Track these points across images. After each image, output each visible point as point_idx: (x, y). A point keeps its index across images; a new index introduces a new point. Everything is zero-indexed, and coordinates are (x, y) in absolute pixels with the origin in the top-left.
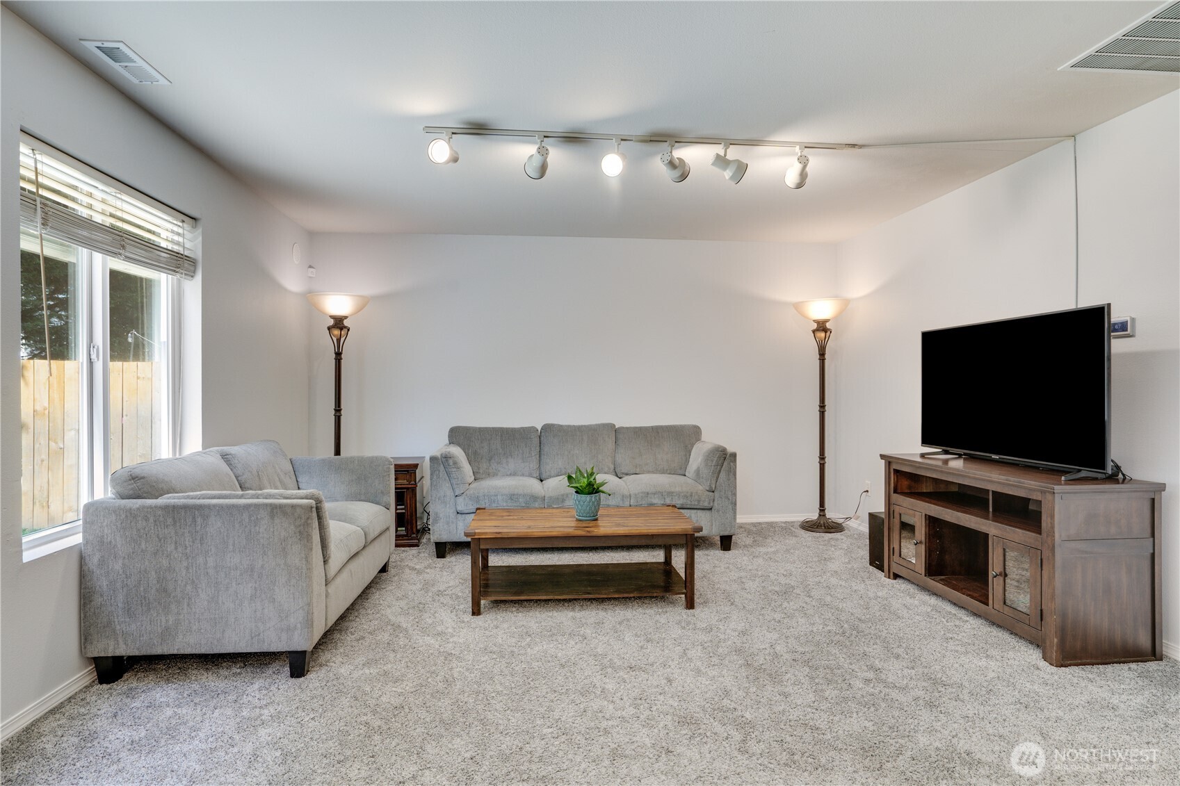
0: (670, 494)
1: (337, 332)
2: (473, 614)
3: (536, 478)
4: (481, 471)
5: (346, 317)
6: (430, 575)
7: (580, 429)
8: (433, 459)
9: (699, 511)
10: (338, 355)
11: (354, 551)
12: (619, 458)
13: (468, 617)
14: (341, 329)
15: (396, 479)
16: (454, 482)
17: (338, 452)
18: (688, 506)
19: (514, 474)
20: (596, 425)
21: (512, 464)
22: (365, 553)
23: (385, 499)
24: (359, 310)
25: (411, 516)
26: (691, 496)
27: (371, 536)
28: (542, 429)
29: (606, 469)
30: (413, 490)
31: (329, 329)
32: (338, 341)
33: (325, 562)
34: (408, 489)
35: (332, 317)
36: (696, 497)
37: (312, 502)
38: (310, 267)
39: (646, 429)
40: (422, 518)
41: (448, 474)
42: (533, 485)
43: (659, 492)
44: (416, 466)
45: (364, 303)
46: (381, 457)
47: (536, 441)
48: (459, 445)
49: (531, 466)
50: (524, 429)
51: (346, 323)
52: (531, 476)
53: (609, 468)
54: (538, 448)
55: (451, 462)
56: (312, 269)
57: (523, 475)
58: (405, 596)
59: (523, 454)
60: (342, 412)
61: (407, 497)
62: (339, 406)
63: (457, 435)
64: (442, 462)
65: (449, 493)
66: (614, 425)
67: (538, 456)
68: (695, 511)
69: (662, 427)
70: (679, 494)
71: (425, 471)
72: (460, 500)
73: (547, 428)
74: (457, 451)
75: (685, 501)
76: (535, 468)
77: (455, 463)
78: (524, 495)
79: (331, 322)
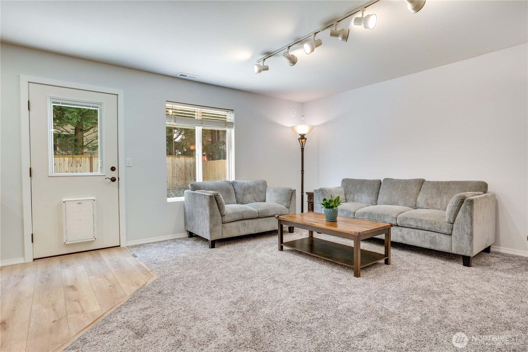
0: (421, 220)
4: (350, 199)
5: (305, 134)
8: (315, 191)
9: (441, 235)
10: (302, 149)
12: (419, 199)
14: (304, 139)
18: (433, 230)
20: (412, 179)
21: (363, 197)
24: (310, 131)
26: (435, 224)
28: (383, 180)
29: (410, 205)
31: (299, 139)
32: (302, 144)
35: (300, 135)
36: (438, 225)
38: (303, 116)
43: (414, 218)
45: (312, 128)
47: (377, 187)
48: (345, 187)
49: (372, 199)
51: (305, 136)
53: (412, 204)
54: (378, 190)
56: (303, 117)
59: (368, 193)
60: (304, 171)
62: (303, 169)
63: (344, 182)
64: (317, 193)
66: (425, 180)
67: (376, 195)
68: (439, 234)
70: (426, 222)
75: (430, 226)
76: (374, 200)
79: (300, 137)
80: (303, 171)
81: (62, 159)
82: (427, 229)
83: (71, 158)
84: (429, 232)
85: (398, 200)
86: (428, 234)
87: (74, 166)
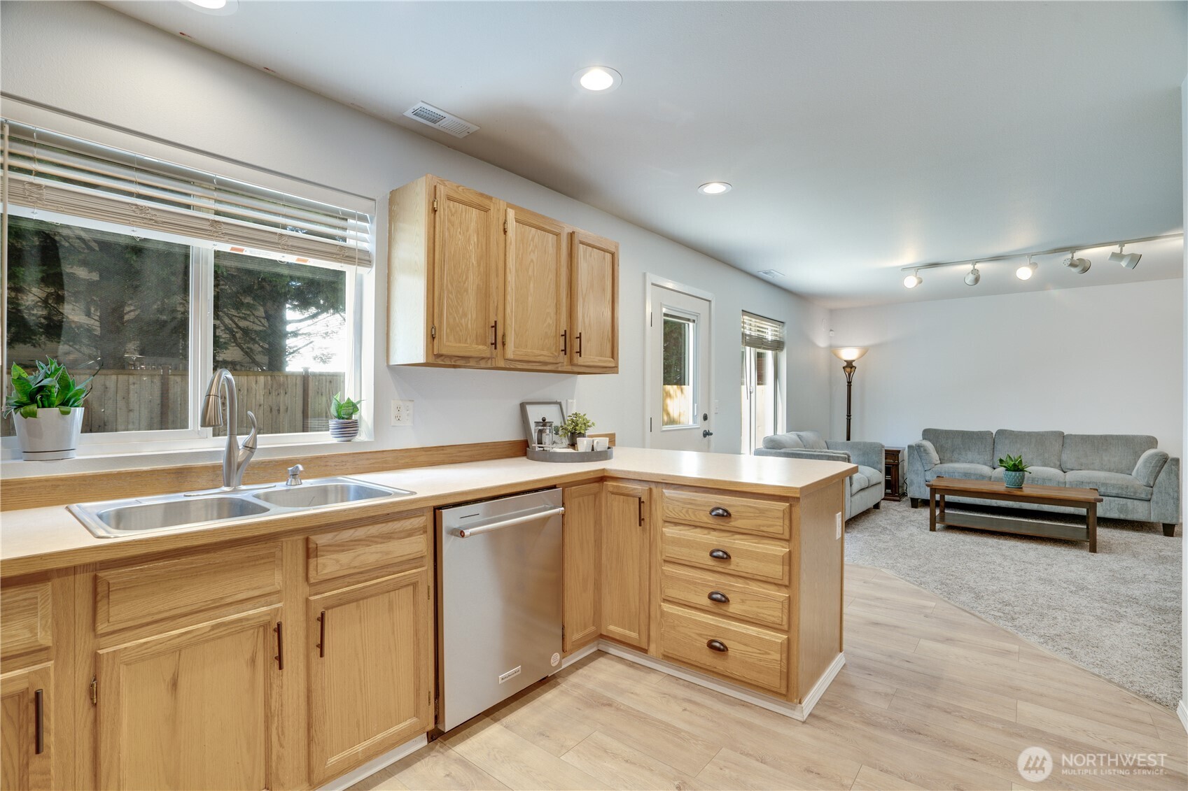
1: (848, 370)
2: (931, 530)
3: (990, 466)
4: (946, 458)
5: (854, 361)
6: (906, 514)
7: (1029, 434)
8: (909, 447)
9: (1136, 501)
10: (849, 383)
11: (863, 486)
12: (1064, 457)
13: (928, 531)
14: (851, 368)
15: (886, 459)
16: (924, 462)
17: (848, 439)
19: (972, 462)
20: (1045, 432)
21: (970, 456)
22: (867, 490)
23: (879, 466)
24: (862, 356)
25: (895, 483)
27: (872, 483)
28: (996, 433)
29: (1052, 465)
30: (897, 465)
31: (844, 368)
32: (849, 375)
33: (851, 485)
34: (893, 465)
35: (845, 361)
37: (846, 456)
38: (831, 330)
39: (1094, 437)
40: (903, 487)
41: (920, 457)
42: (986, 470)
44: (899, 452)
45: (865, 351)
46: (877, 443)
47: (990, 441)
48: (930, 441)
49: (986, 458)
50: (981, 432)
51: (854, 364)
52: (985, 464)
53: (1055, 464)
54: (992, 446)
55: (922, 449)
56: (833, 332)
57: (978, 463)
58: (890, 519)
59: (979, 450)
61: (893, 470)
62: (849, 413)
63: (928, 434)
64: (916, 449)
65: (920, 468)
66: (1063, 433)
67: (992, 452)
68: (1133, 500)
69: (1112, 437)
70: (1114, 486)
71: (905, 455)
72: (928, 473)
73: (1001, 433)
74: (928, 445)
76: (989, 459)
77: (925, 450)
78: (975, 474)
79: (845, 364)
80: (849, 415)
81: (252, 378)
82: (1115, 495)
83: (269, 377)
84: (1116, 499)
85: (1032, 459)
86: (1114, 501)
87: (274, 394)
